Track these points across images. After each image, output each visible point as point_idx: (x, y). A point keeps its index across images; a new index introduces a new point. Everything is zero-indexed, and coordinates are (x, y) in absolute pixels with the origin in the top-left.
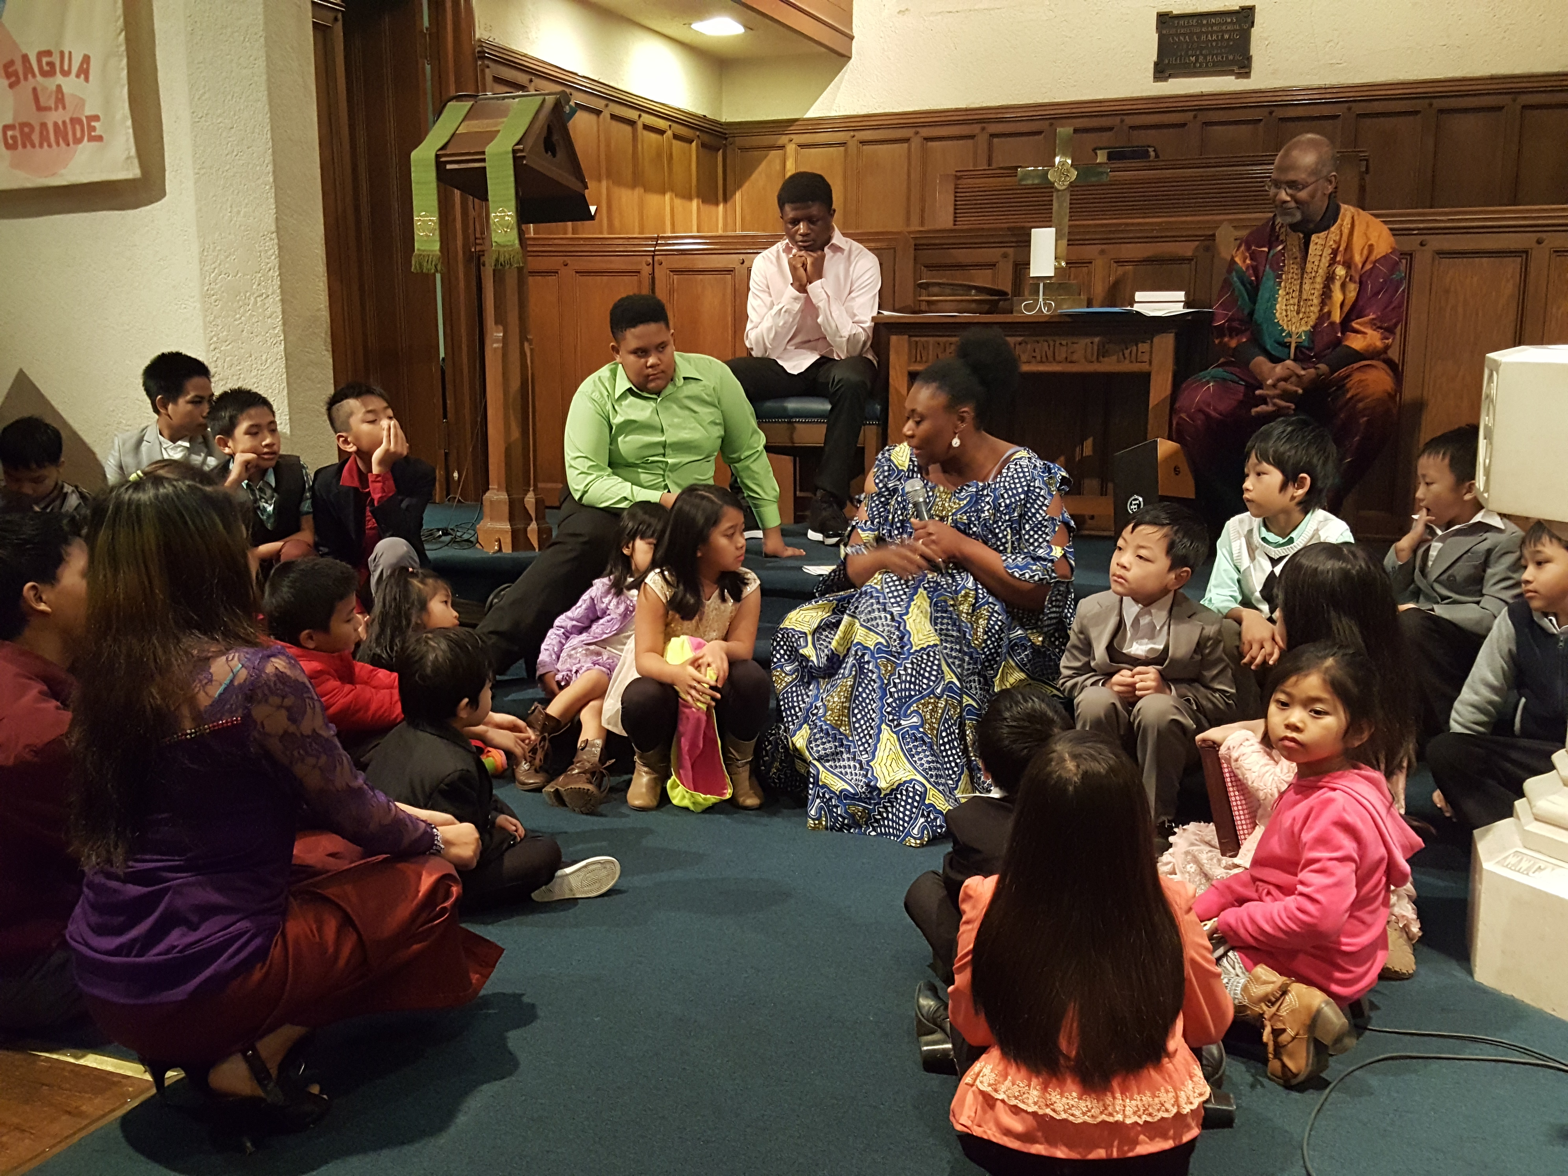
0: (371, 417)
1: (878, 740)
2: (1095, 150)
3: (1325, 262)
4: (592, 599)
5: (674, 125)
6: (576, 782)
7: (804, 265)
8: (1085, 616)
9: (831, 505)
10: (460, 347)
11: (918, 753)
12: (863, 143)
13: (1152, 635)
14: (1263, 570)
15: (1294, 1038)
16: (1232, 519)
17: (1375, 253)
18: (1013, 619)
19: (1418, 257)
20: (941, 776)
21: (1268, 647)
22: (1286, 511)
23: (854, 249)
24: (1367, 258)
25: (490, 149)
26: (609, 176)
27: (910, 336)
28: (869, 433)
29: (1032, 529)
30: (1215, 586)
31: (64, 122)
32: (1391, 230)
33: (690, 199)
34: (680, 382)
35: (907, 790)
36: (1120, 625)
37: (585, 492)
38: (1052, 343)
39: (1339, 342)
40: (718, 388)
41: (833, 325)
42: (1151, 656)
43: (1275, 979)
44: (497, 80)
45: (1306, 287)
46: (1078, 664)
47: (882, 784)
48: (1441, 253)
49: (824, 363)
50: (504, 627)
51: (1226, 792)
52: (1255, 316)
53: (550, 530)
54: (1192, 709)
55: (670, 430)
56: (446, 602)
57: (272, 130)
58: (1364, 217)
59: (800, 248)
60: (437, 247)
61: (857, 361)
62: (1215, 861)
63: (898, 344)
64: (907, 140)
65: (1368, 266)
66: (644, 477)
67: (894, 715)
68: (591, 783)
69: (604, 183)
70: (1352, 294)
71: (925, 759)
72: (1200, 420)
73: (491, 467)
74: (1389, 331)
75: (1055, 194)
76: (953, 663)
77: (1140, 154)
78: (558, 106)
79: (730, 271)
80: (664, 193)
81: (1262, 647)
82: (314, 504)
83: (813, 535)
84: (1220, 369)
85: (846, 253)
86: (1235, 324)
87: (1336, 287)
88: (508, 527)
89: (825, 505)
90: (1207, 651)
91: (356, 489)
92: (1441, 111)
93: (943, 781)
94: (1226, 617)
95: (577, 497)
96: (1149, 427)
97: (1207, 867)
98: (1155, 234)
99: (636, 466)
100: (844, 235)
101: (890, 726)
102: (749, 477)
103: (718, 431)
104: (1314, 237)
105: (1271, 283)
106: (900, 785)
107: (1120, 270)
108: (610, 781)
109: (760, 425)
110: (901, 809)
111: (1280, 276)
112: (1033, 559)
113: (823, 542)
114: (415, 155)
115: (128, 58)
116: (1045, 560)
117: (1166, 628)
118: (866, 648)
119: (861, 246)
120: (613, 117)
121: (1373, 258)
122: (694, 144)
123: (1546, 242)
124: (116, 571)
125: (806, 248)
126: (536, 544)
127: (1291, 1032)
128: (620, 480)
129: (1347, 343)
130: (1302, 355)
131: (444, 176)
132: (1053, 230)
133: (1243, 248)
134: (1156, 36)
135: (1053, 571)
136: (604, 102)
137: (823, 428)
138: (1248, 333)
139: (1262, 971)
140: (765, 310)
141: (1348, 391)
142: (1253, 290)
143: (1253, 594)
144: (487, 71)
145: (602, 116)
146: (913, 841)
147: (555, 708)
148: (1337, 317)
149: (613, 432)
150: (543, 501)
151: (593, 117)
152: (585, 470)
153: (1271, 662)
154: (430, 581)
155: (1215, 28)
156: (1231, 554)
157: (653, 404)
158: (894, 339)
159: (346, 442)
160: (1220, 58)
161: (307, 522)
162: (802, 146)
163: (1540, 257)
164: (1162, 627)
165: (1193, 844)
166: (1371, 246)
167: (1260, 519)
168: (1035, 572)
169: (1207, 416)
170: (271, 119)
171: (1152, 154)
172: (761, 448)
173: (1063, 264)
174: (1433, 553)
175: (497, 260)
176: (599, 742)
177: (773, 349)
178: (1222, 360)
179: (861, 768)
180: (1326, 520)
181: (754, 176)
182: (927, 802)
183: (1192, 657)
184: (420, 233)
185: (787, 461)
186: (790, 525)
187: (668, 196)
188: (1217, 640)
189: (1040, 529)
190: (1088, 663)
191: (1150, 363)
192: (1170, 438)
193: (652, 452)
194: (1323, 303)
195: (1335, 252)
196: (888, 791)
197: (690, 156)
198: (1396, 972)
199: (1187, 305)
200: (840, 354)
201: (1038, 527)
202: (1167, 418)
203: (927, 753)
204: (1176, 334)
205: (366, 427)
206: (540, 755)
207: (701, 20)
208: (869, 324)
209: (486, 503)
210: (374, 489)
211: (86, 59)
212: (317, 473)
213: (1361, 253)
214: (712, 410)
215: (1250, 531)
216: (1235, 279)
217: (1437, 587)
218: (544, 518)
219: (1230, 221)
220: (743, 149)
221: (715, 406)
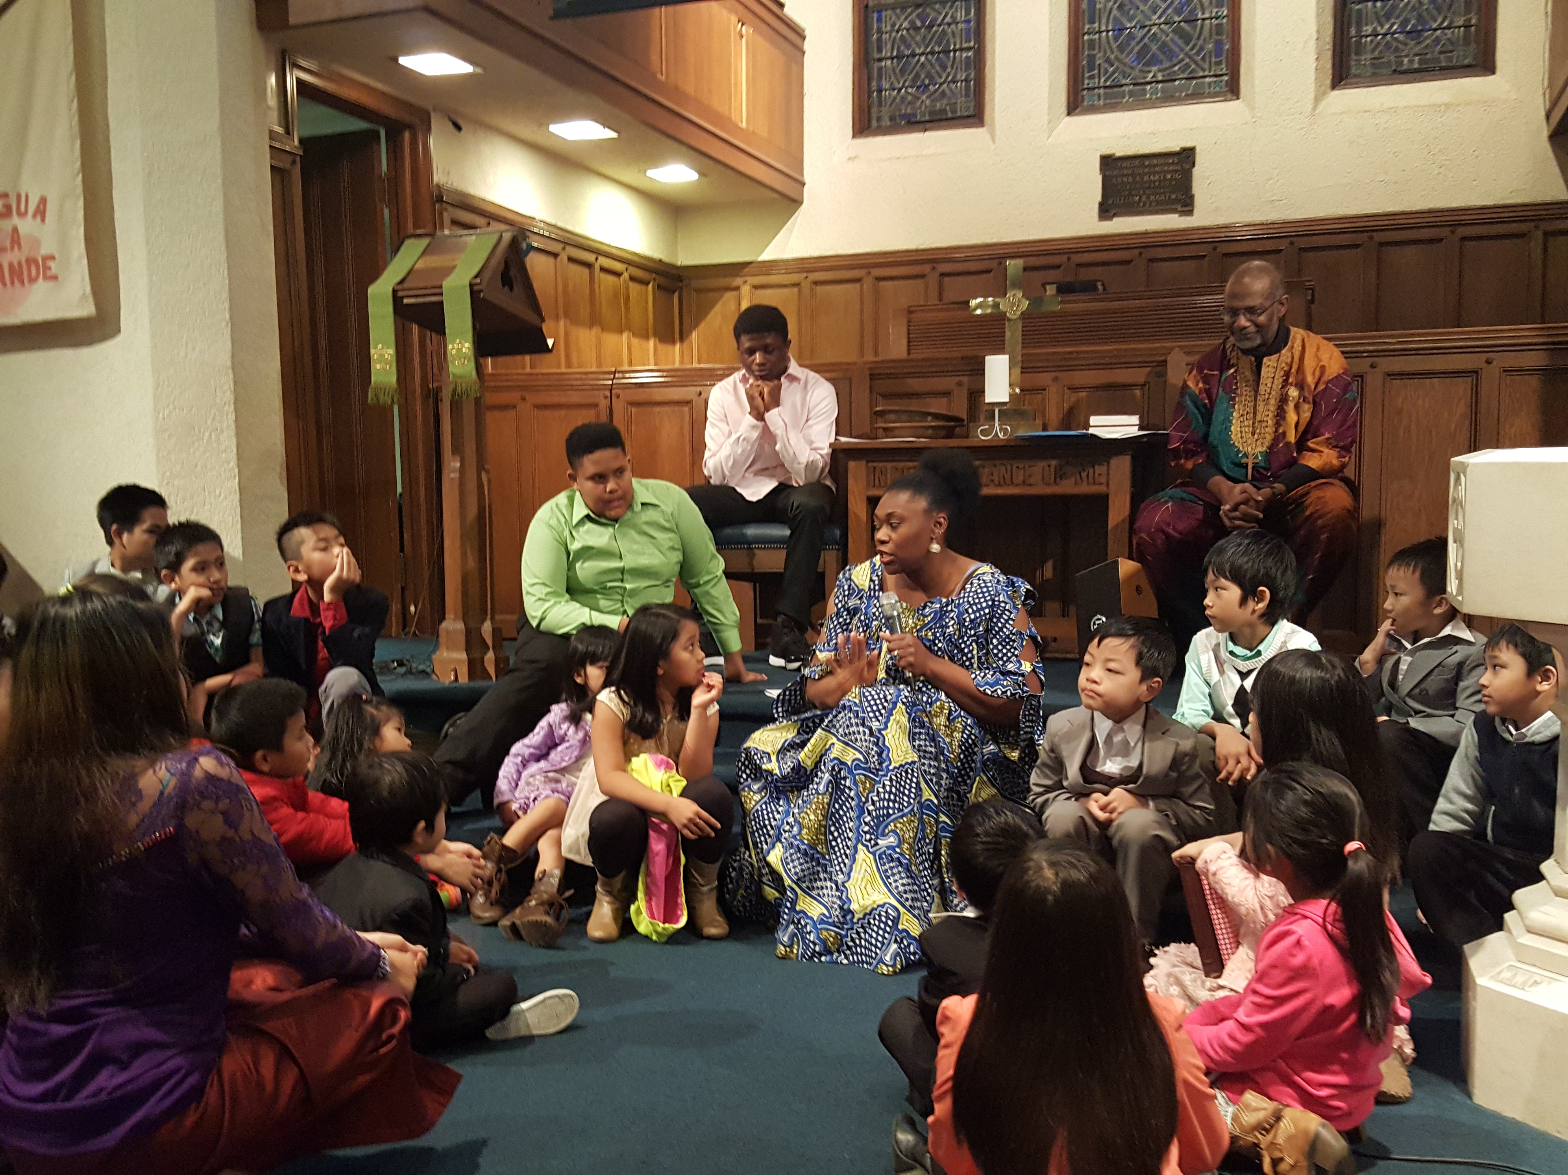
0: (322, 545)
1: (854, 860)
2: (1044, 285)
3: (1279, 381)
4: (550, 726)
5: (631, 269)
6: (532, 914)
7: (761, 394)
8: (1055, 735)
9: (792, 630)
10: (417, 479)
11: (893, 875)
12: (816, 283)
13: (1125, 750)
14: (1233, 684)
15: (1292, 1167)
16: (1199, 634)
17: (1328, 372)
18: (986, 733)
19: (1368, 378)
20: (917, 900)
21: (1244, 761)
22: (1251, 625)
23: (810, 378)
24: (1319, 379)
25: (447, 284)
26: (566, 315)
27: (868, 462)
28: (829, 557)
29: (1000, 643)
30: (1187, 701)
31: (20, 264)
32: (1343, 352)
33: (647, 338)
34: (638, 507)
35: (880, 915)
36: (1092, 743)
37: (542, 620)
38: (1009, 468)
39: (1295, 461)
40: (676, 513)
41: (791, 452)
42: (1125, 774)
43: (1265, 1105)
44: (455, 223)
45: (1260, 408)
46: (1048, 782)
47: (854, 907)
48: (1391, 375)
49: (783, 490)
50: (460, 754)
51: (1208, 910)
52: (1211, 439)
53: (508, 659)
54: (1171, 825)
55: (628, 556)
56: (399, 730)
57: (229, 268)
58: (1314, 340)
59: (757, 378)
60: (394, 379)
61: (814, 487)
62: (1199, 983)
63: (856, 471)
64: (858, 280)
65: (1321, 387)
66: (603, 603)
67: (871, 834)
68: (548, 914)
69: (562, 323)
70: (1306, 415)
71: (900, 881)
72: (1160, 540)
73: (447, 597)
74: (1346, 449)
75: (1007, 323)
76: (931, 780)
77: (1089, 287)
78: (514, 243)
79: (688, 403)
80: (621, 332)
81: (1238, 762)
82: (263, 636)
83: (775, 661)
84: (1178, 490)
85: (802, 382)
86: (1191, 446)
87: (1290, 408)
88: (464, 656)
89: (786, 630)
90: (1184, 767)
91: (307, 620)
92: (1381, 244)
93: (919, 904)
94: (1200, 732)
95: (534, 624)
96: (1109, 548)
97: (1191, 990)
98: (1107, 360)
99: (594, 592)
100: (801, 365)
101: (867, 846)
102: (708, 603)
103: (677, 557)
104: (1265, 360)
105: (1225, 405)
106: (873, 909)
107: (1074, 397)
108: (568, 913)
109: (718, 551)
110: (874, 935)
111: (1233, 399)
112: (1002, 673)
113: (784, 668)
114: (373, 290)
115: (85, 199)
116: (1015, 674)
117: (1140, 744)
118: (842, 763)
119: (817, 376)
120: (571, 259)
121: (1325, 378)
122: (650, 286)
123: (1495, 363)
124: (37, 691)
125: (762, 378)
126: (492, 672)
127: (1289, 1160)
128: (578, 605)
129: (1303, 462)
130: (1259, 477)
131: (401, 310)
132: (1006, 357)
133: (1194, 372)
134: (1100, 178)
135: (1024, 685)
136: (561, 246)
137: (783, 554)
138: (1204, 454)
139: (1251, 1097)
140: (722, 439)
141: (1307, 508)
142: (1207, 413)
143: (1224, 708)
144: (445, 214)
145: (559, 258)
146: (884, 967)
147: (512, 838)
148: (1292, 437)
149: (571, 559)
150: (500, 630)
151: (551, 260)
152: (543, 597)
153: (1249, 777)
154: (384, 708)
155: (1157, 169)
156: (1200, 668)
157: (611, 530)
158: (852, 464)
159: (297, 570)
160: (1163, 198)
161: (257, 654)
162: (756, 287)
163: (1491, 376)
164: (1136, 744)
165: (1175, 966)
166: (1323, 368)
167: (1226, 634)
168: (1005, 688)
169: (1167, 535)
170: (228, 258)
171: (1100, 288)
172: (720, 573)
173: (1018, 391)
174: (1403, 667)
175: (455, 390)
176: (557, 872)
177: (732, 476)
178: (1179, 481)
179: (838, 889)
180: (1293, 632)
181: (709, 317)
182: (900, 927)
183: (1167, 775)
184: (376, 367)
185: (747, 588)
186: (751, 651)
187: (625, 336)
188: (1193, 755)
189: (1008, 643)
190: (1061, 781)
191: (1108, 485)
192: (1130, 558)
193: (610, 577)
194: (1278, 424)
195: (1287, 374)
196: (861, 916)
197: (647, 297)
198: (1392, 1096)
199: (1141, 428)
200: (798, 480)
201: (1006, 641)
202: (1126, 540)
203: (903, 875)
204: (1133, 458)
205: (317, 556)
206: (496, 888)
207: (657, 167)
208: (826, 451)
209: (442, 634)
210: (326, 618)
211: (43, 201)
212: (267, 605)
213: (1314, 374)
214: (672, 535)
215: (1218, 645)
216: (1189, 402)
217: (1408, 700)
218: (501, 646)
219: (1179, 347)
220: (698, 291)
221: (673, 531)
